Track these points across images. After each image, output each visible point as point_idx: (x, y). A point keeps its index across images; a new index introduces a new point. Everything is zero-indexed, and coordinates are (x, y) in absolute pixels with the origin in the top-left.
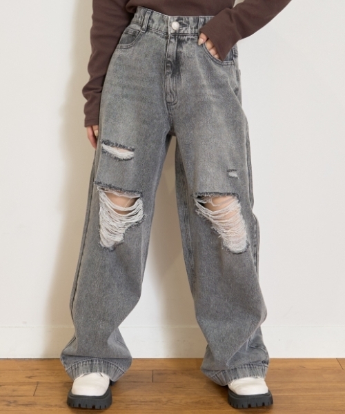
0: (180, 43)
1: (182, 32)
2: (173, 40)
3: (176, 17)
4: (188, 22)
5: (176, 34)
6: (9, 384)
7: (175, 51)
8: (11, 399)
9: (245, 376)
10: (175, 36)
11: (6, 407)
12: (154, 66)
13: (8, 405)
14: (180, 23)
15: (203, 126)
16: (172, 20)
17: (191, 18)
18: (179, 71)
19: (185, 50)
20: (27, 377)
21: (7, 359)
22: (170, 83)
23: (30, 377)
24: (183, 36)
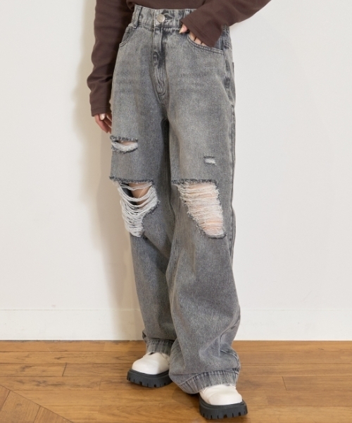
0: (165, 34)
1: (167, 24)
2: (158, 32)
3: (161, 11)
4: (173, 15)
5: (161, 27)
6: (39, 365)
7: (160, 42)
8: (41, 380)
9: (217, 383)
10: (160, 28)
11: (36, 387)
12: (144, 58)
13: (38, 385)
14: (166, 16)
15: (182, 114)
16: (158, 13)
17: (177, 11)
18: (165, 62)
19: (169, 41)
20: (56, 358)
21: (37, 341)
22: (157, 73)
23: (58, 358)
24: (168, 28)
